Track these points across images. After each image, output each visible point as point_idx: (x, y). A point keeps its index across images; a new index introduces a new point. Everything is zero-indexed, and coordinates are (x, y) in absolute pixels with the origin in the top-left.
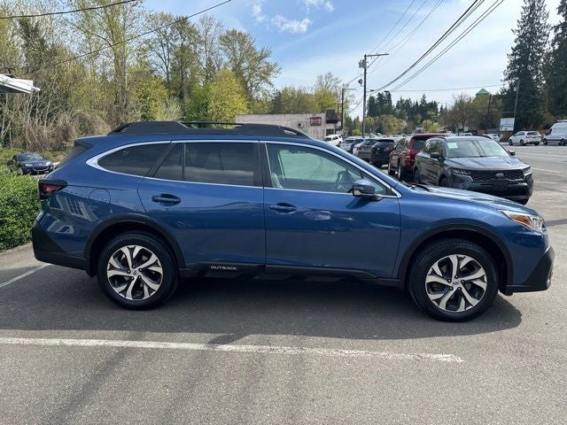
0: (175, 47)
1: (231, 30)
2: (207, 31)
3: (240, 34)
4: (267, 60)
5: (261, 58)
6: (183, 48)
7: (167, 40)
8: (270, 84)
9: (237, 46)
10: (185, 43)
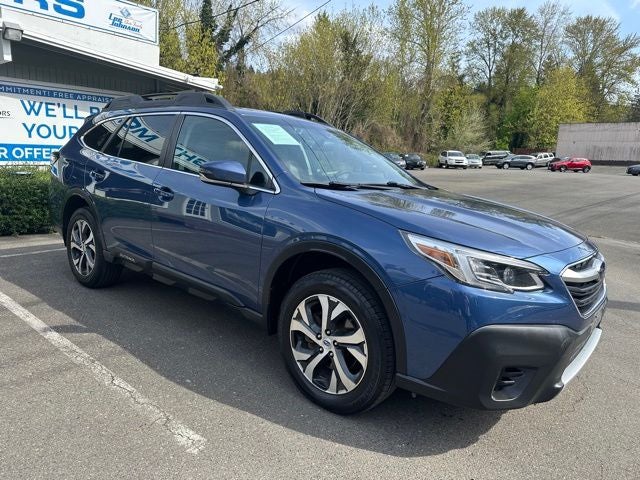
0: (503, 45)
1: (584, 16)
2: (546, 23)
3: (596, 20)
4: (634, 51)
5: (625, 49)
6: (513, 46)
7: (495, 39)
8: (633, 82)
9: (590, 36)
10: (517, 40)
